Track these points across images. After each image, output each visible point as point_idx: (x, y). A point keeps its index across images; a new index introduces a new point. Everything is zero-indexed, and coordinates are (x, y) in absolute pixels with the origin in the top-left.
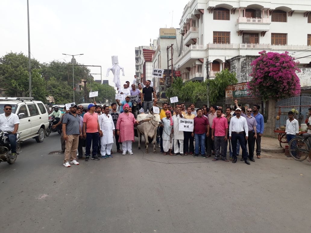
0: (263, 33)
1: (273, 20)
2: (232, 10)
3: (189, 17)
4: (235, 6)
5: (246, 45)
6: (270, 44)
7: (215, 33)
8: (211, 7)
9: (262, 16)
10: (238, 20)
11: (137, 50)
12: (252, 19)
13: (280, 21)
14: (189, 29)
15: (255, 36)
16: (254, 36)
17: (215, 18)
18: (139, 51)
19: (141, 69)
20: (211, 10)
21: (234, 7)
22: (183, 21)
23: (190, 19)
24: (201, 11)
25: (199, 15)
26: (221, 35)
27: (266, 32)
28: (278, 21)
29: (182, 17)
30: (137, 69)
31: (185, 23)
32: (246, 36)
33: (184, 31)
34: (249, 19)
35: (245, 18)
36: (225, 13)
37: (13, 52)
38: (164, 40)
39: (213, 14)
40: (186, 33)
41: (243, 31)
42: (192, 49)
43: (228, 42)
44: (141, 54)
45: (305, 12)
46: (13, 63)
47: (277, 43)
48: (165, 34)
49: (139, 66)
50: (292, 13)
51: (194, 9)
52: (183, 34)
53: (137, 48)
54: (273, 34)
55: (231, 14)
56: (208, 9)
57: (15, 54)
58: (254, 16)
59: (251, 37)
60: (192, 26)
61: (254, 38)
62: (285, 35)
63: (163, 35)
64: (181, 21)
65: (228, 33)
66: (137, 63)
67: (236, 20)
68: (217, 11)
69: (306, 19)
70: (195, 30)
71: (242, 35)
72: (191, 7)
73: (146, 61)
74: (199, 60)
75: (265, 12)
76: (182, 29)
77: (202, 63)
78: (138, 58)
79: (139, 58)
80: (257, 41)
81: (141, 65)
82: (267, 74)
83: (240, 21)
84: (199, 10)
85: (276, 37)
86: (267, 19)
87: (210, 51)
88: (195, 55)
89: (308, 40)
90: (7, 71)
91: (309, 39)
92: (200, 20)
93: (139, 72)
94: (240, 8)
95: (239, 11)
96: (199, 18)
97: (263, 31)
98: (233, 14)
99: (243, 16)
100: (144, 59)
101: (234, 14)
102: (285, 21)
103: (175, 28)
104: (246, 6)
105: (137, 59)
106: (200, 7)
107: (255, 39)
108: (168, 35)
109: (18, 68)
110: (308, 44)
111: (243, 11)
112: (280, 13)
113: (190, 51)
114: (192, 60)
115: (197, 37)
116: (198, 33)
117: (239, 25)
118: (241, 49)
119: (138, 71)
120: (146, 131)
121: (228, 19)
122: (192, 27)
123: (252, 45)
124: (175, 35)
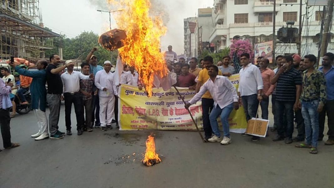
1: (284, 2)
5: (260, 23)
7: (236, 15)
11: (185, 21)
12: (265, 3)
14: (218, 11)
15: (270, 15)
17: (236, 4)
18: (187, 22)
26: (240, 16)
28: (289, 2)
30: (185, 38)
32: (261, 16)
34: (263, 2)
35: (260, 2)
37: (86, 31)
38: (202, 18)
41: (258, 12)
42: (217, 28)
43: (247, 22)
46: (87, 40)
48: (202, 13)
49: (187, 36)
52: (215, 13)
53: (185, 19)
54: (284, 13)
57: (87, 33)
59: (266, 16)
62: (295, 13)
63: (201, 14)
65: (247, 15)
66: (185, 33)
67: (252, 4)
70: (222, 12)
71: (258, 16)
73: (191, 33)
74: (223, 36)
76: (215, 9)
77: (226, 38)
78: (186, 29)
80: (271, 20)
85: (287, 15)
87: (231, 29)
88: (219, 32)
90: (83, 47)
91: (316, 15)
97: (275, 12)
100: (190, 30)
102: (296, 2)
103: (211, 7)
107: (270, 17)
108: (205, 14)
109: (91, 44)
110: (316, 19)
113: (216, 30)
114: (218, 37)
115: (224, 18)
116: (224, 14)
117: (255, 8)
118: (256, 27)
119: (186, 41)
121: (247, 3)
122: (220, 10)
123: (265, 23)
124: (210, 14)
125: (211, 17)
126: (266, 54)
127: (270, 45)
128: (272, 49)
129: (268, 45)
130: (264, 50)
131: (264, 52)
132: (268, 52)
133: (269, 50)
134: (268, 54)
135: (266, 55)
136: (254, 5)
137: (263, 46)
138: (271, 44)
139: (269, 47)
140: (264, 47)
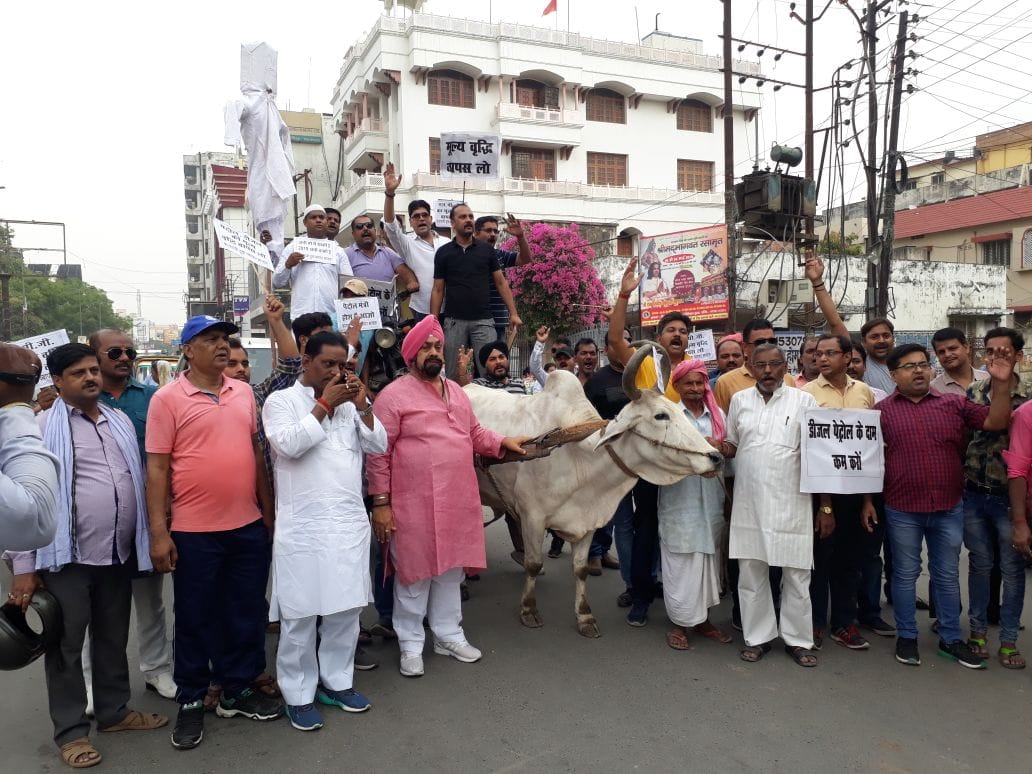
0: (566, 151)
1: (590, 117)
2: (479, 80)
3: (359, 87)
4: (487, 69)
5: (520, 182)
6: (585, 181)
7: (434, 142)
8: (420, 68)
9: (560, 105)
10: (497, 109)
11: (190, 163)
12: (533, 111)
13: (609, 119)
14: (360, 123)
15: (546, 159)
16: (543, 156)
17: (432, 100)
18: (198, 170)
19: (206, 228)
20: (421, 74)
21: (484, 72)
22: (341, 95)
23: (362, 95)
24: (393, 75)
25: (387, 85)
27: (572, 148)
28: (603, 121)
29: (340, 83)
30: (193, 229)
31: (346, 102)
32: (520, 158)
33: (346, 125)
34: (526, 109)
35: (516, 106)
36: (461, 86)
39: (426, 88)
40: (353, 132)
41: (511, 141)
42: (368, 184)
44: (204, 179)
45: (669, 99)
47: (602, 182)
49: (199, 220)
50: (637, 100)
51: (373, 69)
52: (343, 135)
53: (191, 159)
54: (590, 155)
55: (479, 90)
56: (411, 72)
58: (539, 103)
59: (535, 157)
60: (369, 115)
61: (543, 161)
62: (622, 158)
64: (337, 95)
66: (190, 207)
67: (491, 110)
68: (439, 80)
69: (673, 118)
70: (377, 127)
71: (510, 154)
72: (363, 58)
73: (225, 205)
75: (567, 91)
76: (340, 117)
78: (195, 192)
79: (200, 192)
80: (550, 174)
81: (206, 216)
82: (529, 277)
83: (503, 113)
84: (387, 73)
85: (599, 162)
86: (574, 112)
89: (679, 175)
91: (682, 172)
92: (390, 100)
93: (200, 238)
94: (501, 76)
95: (498, 83)
96: (388, 96)
97: (566, 146)
98: (483, 91)
99: (512, 102)
100: (216, 197)
101: (486, 91)
102: (622, 120)
104: (517, 73)
105: (191, 196)
106: (387, 64)
107: (547, 165)
108: (297, 133)
110: (679, 184)
111: (511, 85)
112: (609, 99)
113: (363, 190)
115: (386, 150)
116: (387, 137)
117: (501, 123)
118: (507, 193)
119: (197, 236)
120: (540, 501)
121: (471, 104)
122: (368, 119)
123: (536, 183)
124: (318, 135)
125: (320, 147)
126: (698, 279)
127: (715, 242)
128: (725, 259)
129: (704, 244)
130: (685, 263)
131: (689, 274)
132: (708, 274)
133: (712, 263)
134: (706, 279)
135: (698, 285)
136: (497, 113)
137: (681, 247)
138: (718, 237)
139: (712, 253)
140: (686, 251)
